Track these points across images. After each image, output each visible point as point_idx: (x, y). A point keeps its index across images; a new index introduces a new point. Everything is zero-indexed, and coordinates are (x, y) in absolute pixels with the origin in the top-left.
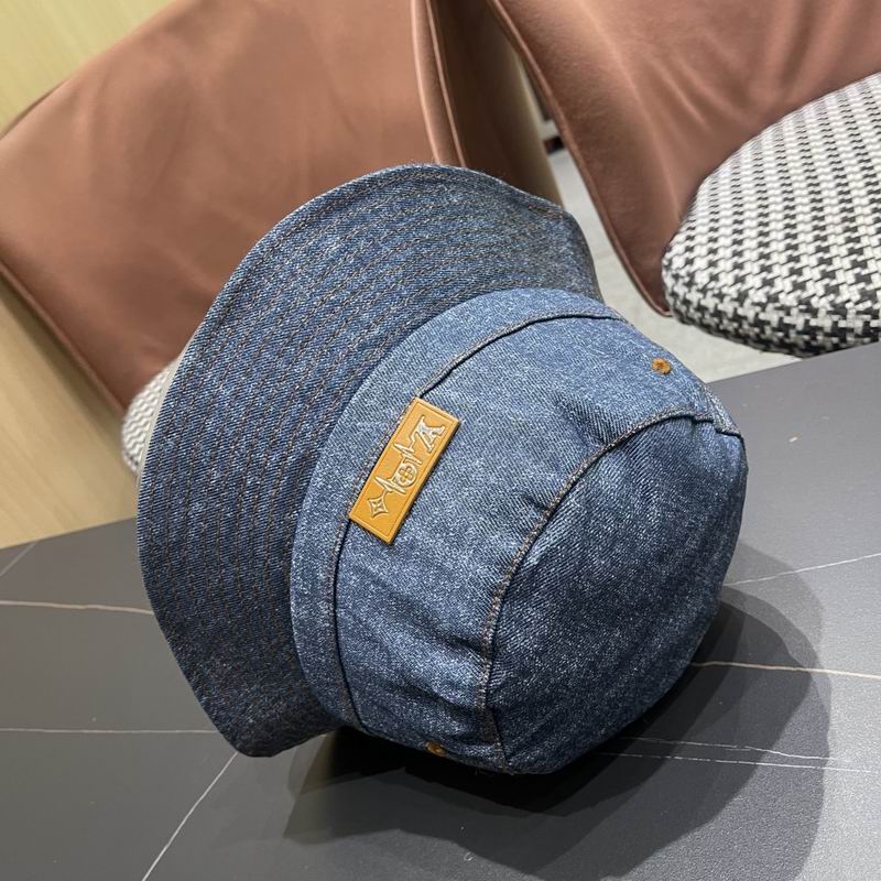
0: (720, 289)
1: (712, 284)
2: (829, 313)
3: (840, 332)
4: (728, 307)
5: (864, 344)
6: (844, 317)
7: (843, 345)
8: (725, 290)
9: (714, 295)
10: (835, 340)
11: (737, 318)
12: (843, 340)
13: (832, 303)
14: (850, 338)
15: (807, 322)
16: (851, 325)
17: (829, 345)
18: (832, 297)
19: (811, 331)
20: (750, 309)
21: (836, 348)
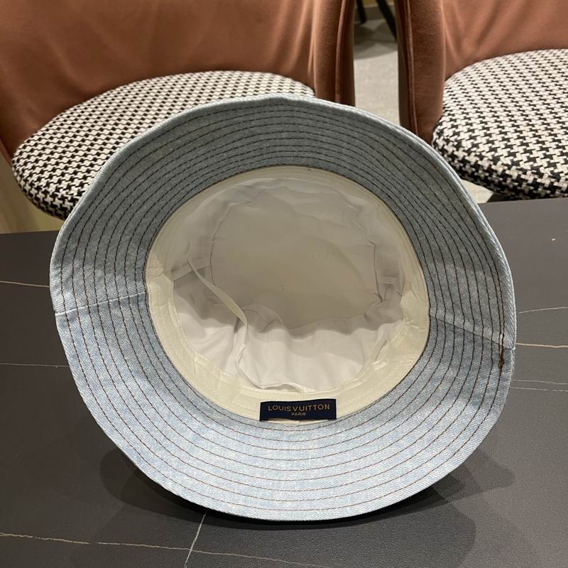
0: (480, 152)
1: (474, 149)
2: (549, 176)
3: (552, 188)
4: (485, 163)
5: (564, 197)
6: (558, 181)
7: (552, 196)
8: (483, 154)
9: (476, 155)
10: (548, 192)
11: (490, 171)
12: (553, 192)
13: (552, 172)
14: (557, 192)
15: (535, 179)
16: (560, 185)
17: (543, 194)
18: (552, 169)
19: (536, 184)
20: (500, 167)
21: (547, 196)
